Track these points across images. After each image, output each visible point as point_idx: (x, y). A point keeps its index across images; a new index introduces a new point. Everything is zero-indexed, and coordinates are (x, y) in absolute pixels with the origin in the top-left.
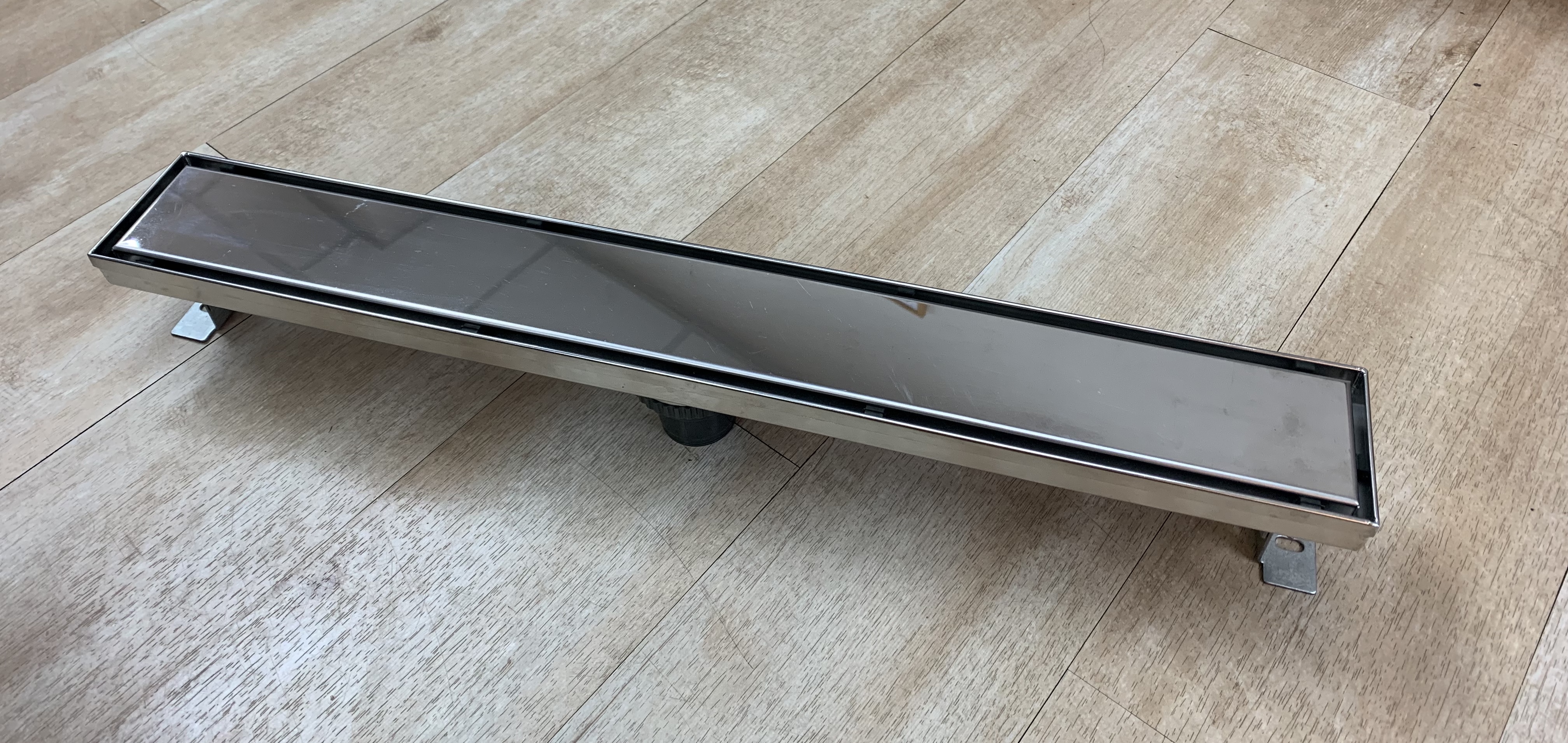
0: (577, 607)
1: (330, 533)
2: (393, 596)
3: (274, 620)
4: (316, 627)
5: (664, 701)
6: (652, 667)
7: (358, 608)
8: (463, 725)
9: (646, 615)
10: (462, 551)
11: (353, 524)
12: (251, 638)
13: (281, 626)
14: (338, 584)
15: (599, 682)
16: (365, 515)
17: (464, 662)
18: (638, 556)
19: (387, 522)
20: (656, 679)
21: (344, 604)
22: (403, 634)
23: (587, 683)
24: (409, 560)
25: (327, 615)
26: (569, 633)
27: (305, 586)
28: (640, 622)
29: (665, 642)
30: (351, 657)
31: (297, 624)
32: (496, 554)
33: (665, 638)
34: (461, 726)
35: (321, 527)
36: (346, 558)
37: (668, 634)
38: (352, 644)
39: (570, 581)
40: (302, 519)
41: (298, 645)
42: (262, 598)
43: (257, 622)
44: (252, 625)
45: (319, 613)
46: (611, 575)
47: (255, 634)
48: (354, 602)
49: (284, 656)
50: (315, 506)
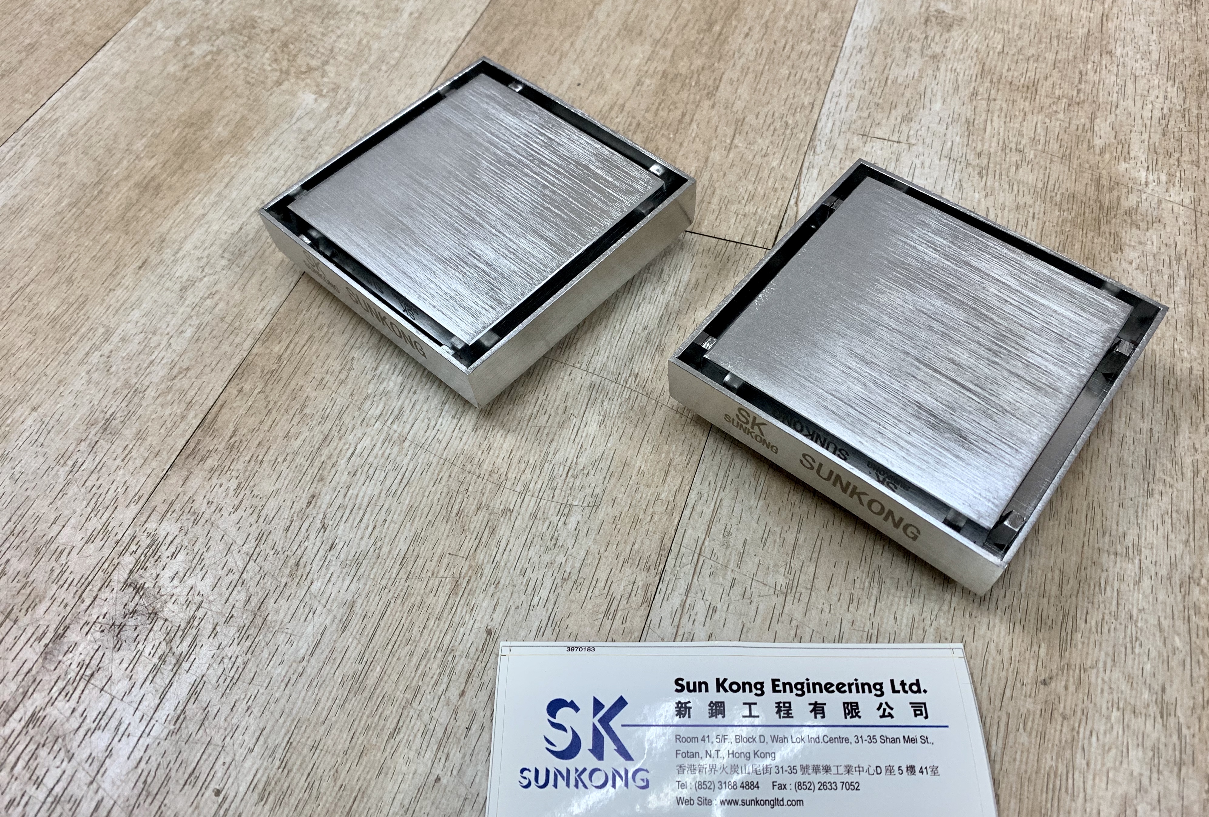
0: (555, 519)
1: (111, 542)
2: (254, 601)
3: (63, 706)
4: (142, 692)
5: (754, 605)
6: (709, 563)
7: (203, 639)
8: (459, 756)
9: (663, 496)
10: (339, 501)
11: (143, 519)
12: (32, 747)
13: (80, 710)
14: (154, 615)
15: (643, 612)
16: (157, 499)
17: (415, 659)
18: (609, 424)
19: (199, 498)
20: (724, 578)
21: (177, 640)
22: (297, 651)
23: (624, 620)
24: (259, 539)
25: (155, 666)
26: (561, 558)
27: (98, 635)
28: (659, 508)
29: (711, 523)
30: (221, 718)
31: (107, 698)
32: (394, 488)
33: (707, 517)
34: (456, 757)
35: (91, 539)
36: (152, 571)
37: (708, 511)
38: (216, 698)
39: (526, 487)
40: (53, 539)
41: (122, 729)
42: (30, 677)
43: (34, 719)
44: (27, 725)
45: (139, 668)
46: (583, 461)
47: (37, 738)
48: (194, 631)
49: (101, 756)
50: (67, 512)
